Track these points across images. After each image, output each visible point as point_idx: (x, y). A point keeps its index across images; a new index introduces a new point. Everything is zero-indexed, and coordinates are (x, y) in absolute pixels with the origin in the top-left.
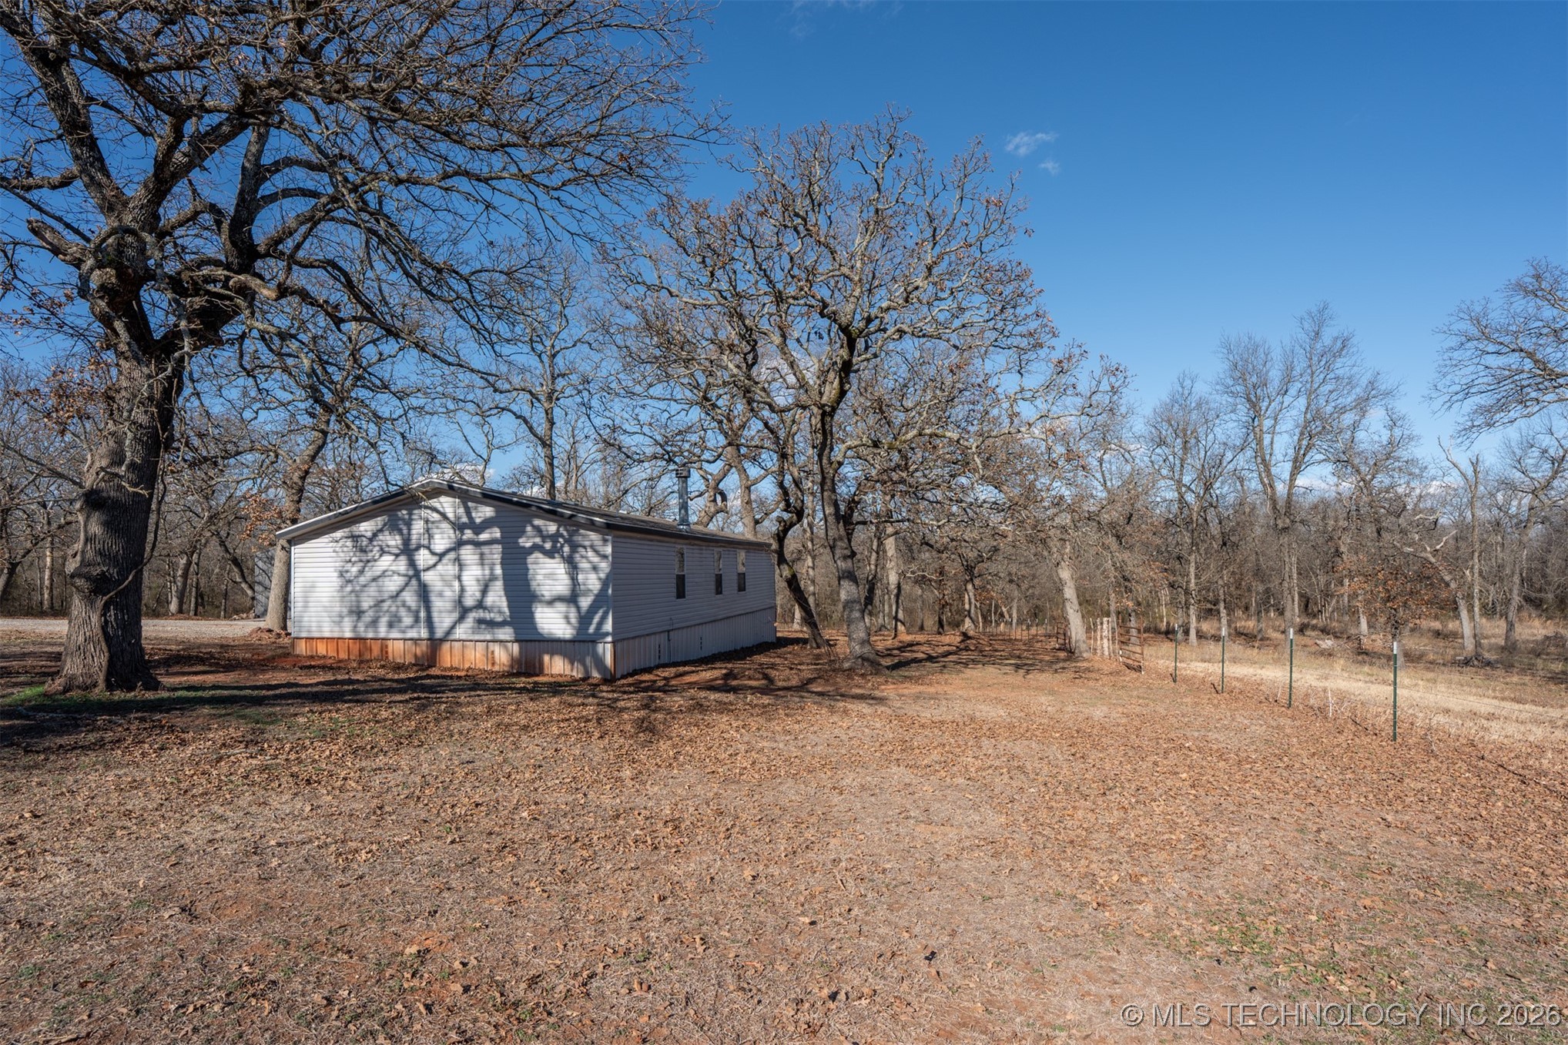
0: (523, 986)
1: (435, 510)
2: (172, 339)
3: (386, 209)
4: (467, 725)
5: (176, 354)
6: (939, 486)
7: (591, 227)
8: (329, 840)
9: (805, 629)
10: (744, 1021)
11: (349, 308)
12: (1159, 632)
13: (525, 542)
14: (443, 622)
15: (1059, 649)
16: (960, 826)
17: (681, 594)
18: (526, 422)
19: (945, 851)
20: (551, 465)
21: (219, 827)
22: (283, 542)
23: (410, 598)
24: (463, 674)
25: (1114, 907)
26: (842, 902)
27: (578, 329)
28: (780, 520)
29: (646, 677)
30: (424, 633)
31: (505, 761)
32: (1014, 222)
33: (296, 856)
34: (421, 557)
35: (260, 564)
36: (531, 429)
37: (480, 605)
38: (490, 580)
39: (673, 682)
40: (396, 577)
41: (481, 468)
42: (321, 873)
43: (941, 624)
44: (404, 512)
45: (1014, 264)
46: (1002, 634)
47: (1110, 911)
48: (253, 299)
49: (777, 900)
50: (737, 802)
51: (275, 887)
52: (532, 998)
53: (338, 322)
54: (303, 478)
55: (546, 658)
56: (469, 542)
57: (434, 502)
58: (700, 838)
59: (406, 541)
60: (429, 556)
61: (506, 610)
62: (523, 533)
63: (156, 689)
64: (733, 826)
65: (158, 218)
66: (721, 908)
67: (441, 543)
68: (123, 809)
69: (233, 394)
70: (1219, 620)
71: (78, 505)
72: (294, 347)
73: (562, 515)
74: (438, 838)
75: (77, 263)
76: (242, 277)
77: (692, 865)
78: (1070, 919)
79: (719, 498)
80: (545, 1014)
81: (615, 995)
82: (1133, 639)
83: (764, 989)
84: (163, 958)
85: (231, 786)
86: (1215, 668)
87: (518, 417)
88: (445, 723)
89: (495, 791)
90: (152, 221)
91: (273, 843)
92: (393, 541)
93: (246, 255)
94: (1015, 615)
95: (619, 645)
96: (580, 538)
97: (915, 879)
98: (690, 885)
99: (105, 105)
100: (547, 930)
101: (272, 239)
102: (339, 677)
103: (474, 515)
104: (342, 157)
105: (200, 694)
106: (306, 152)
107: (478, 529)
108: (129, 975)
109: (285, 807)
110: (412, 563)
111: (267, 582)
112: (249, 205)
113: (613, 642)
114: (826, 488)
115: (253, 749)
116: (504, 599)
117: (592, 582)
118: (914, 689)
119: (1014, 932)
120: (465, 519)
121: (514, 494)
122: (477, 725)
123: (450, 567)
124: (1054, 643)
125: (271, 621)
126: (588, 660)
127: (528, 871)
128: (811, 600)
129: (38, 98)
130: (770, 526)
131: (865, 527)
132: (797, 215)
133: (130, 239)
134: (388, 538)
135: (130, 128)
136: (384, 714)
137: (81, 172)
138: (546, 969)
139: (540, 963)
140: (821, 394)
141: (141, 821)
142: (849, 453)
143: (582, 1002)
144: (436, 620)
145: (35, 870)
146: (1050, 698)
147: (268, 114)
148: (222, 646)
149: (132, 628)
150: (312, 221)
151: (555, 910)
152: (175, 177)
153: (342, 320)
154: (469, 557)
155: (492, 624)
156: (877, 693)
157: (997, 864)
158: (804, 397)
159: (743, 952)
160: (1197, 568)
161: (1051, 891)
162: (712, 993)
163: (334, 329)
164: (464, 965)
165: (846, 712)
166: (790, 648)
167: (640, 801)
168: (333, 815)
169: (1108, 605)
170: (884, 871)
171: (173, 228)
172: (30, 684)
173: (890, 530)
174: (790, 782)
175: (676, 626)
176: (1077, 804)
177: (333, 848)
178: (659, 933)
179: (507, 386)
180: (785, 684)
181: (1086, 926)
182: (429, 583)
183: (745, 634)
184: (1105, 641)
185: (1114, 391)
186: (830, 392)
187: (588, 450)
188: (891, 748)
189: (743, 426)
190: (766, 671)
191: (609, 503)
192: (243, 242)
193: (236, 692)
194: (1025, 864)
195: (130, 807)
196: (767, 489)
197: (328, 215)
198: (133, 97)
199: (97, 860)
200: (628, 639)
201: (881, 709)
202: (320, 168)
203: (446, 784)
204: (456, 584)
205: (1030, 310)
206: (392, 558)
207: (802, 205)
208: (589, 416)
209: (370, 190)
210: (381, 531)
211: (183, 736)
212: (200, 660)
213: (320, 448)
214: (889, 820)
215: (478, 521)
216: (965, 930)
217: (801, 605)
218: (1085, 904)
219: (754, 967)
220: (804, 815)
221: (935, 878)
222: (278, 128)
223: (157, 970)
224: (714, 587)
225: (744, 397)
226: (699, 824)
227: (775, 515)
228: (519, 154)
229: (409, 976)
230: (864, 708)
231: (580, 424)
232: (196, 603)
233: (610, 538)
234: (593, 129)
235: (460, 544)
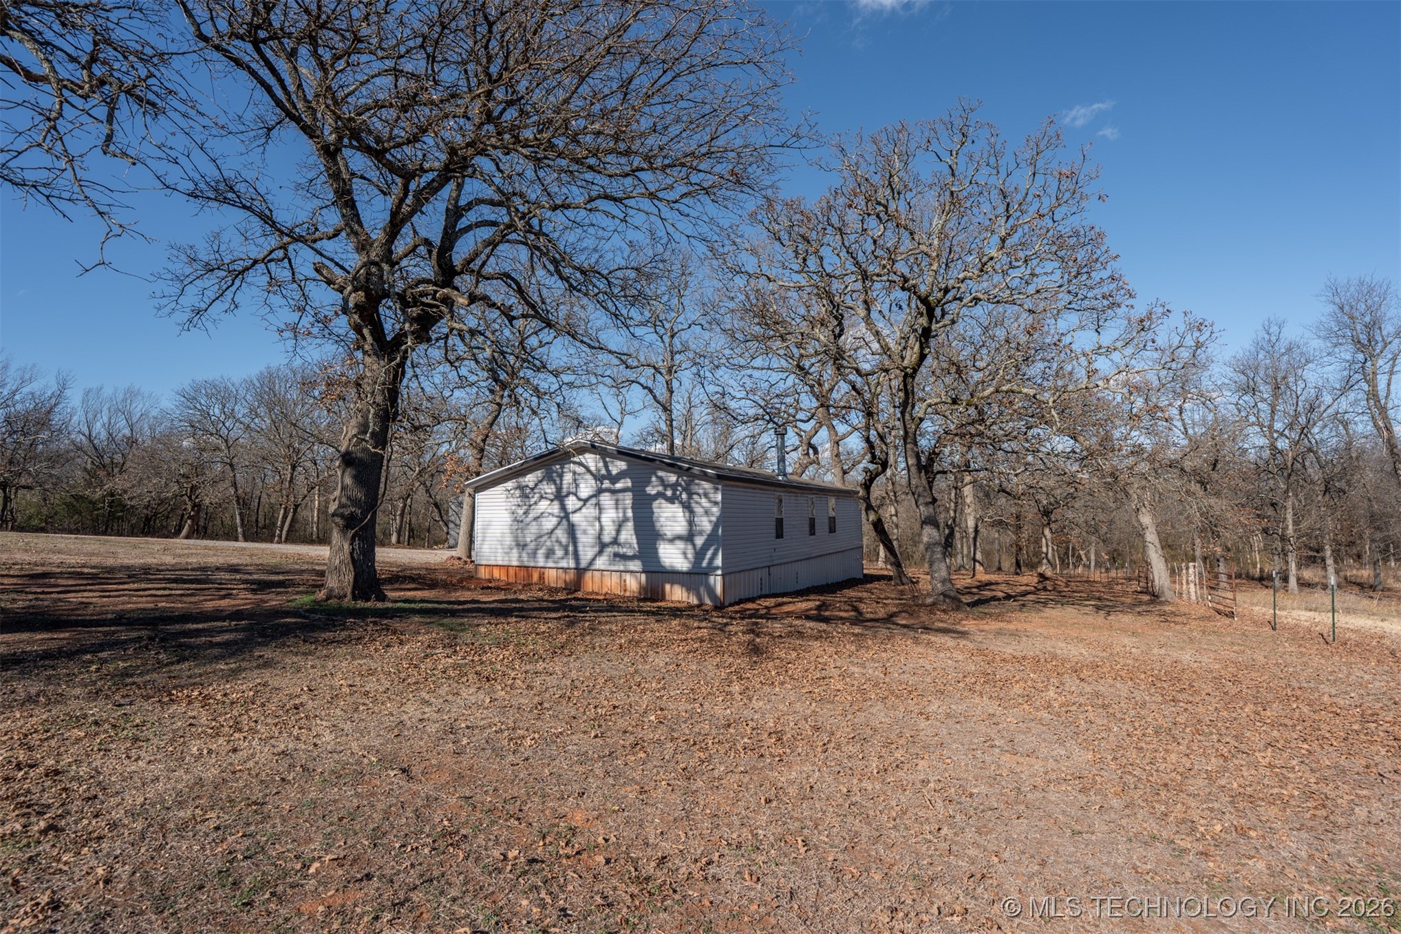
0: (653, 864)
1: (581, 464)
2: (400, 338)
3: (544, 230)
4: (606, 640)
5: (403, 348)
6: (1016, 438)
7: (704, 229)
8: (503, 727)
9: (889, 567)
10: (843, 921)
11: (519, 309)
12: (1253, 579)
13: (651, 490)
14: (587, 553)
15: (1141, 592)
16: (1046, 759)
17: (779, 535)
18: (651, 391)
19: (1032, 781)
20: (671, 425)
21: (426, 710)
22: (469, 490)
23: (561, 534)
24: (601, 597)
25: (1218, 858)
26: (931, 820)
27: (693, 313)
28: (866, 470)
29: (750, 606)
30: (572, 564)
31: (636, 671)
32: (1085, 190)
33: (479, 737)
34: (570, 503)
35: (453, 507)
36: (655, 397)
37: (615, 542)
38: (623, 521)
39: (773, 611)
40: (551, 518)
41: (615, 430)
42: (498, 753)
43: (1018, 565)
44: (558, 467)
45: (1087, 230)
46: (1079, 576)
47: (1214, 861)
48: (452, 306)
49: (871, 813)
50: (832, 720)
51: (465, 761)
52: (661, 876)
53: (511, 319)
54: (484, 441)
55: (668, 587)
56: (608, 490)
57: (581, 458)
58: (800, 750)
59: (559, 489)
60: (576, 501)
61: (636, 546)
62: (649, 482)
63: (383, 600)
64: (829, 741)
65: (391, 252)
66: (819, 815)
67: (586, 489)
68: (363, 690)
69: (438, 379)
70: (1325, 568)
71: (337, 464)
72: (480, 340)
73: (680, 468)
74: (585, 732)
75: (341, 290)
76: (445, 291)
77: (794, 773)
78: (1169, 864)
79: (811, 451)
80: (671, 891)
81: (729, 882)
82: (1222, 585)
83: (860, 893)
84: (390, 806)
85: (434, 678)
86: (1325, 618)
87: (645, 388)
88: (588, 638)
89: (628, 696)
90: (388, 257)
91: (463, 725)
92: (549, 489)
93: (447, 274)
94: (1093, 557)
95: (727, 578)
96: (696, 487)
97: (1002, 806)
98: (793, 791)
99: (362, 177)
100: (671, 818)
101: (465, 259)
102: (509, 597)
103: (610, 468)
104: (514, 194)
105: (413, 605)
106: (490, 193)
107: (614, 479)
108: (369, 816)
109: (471, 697)
110: (563, 507)
111: (458, 522)
112: (450, 236)
113: (723, 575)
114: (909, 440)
115: (449, 651)
116: (634, 537)
117: (705, 524)
118: (994, 625)
119: (1107, 870)
120: (603, 472)
121: (642, 450)
122: (614, 640)
123: (592, 511)
124: (1135, 586)
125: (460, 551)
126: (702, 590)
127: (655, 767)
128: (895, 543)
129: (323, 178)
130: (857, 476)
131: (944, 476)
132: (879, 203)
133: (374, 270)
134: (546, 487)
135: (376, 191)
136: (543, 628)
137: (346, 225)
138: (671, 852)
139: (666, 846)
140: (903, 358)
141: (375, 701)
142: (930, 410)
143: (701, 885)
144: (581, 553)
145: (310, 730)
146: (1134, 639)
147: (465, 167)
148: (427, 569)
149: (369, 554)
150: (493, 244)
151: (678, 801)
152: (403, 222)
153: (514, 318)
154: (607, 502)
155: (624, 557)
156: (959, 628)
157: (1085, 799)
158: (887, 362)
159: (841, 857)
160: (1295, 515)
161: (1145, 833)
162: (812, 892)
163: (508, 324)
164: (606, 840)
165: (929, 643)
166: (876, 585)
167: (747, 713)
168: (506, 707)
169: (1193, 550)
170: (971, 795)
171: (401, 259)
172: (307, 593)
173: (968, 479)
174: (880, 705)
175: (775, 562)
176: (1169, 747)
177: (506, 733)
178: (768, 833)
179: (635, 364)
180: (872, 616)
181: (1188, 874)
182: (576, 523)
183: (834, 570)
184: (1192, 586)
185: (1198, 345)
186: (911, 357)
187: (702, 414)
188: (973, 680)
189: (831, 390)
190: (855, 604)
191: (718, 456)
192: (446, 265)
193: (436, 606)
194: (1115, 802)
195: (367, 689)
196: (855, 443)
197: (503, 239)
198: (378, 168)
199: (348, 726)
200: (735, 572)
201: (963, 642)
202: (500, 204)
203: (590, 688)
204: (597, 524)
205: (1105, 274)
206: (549, 502)
207: (883, 194)
208: (702, 384)
209: (534, 216)
210: (541, 481)
211: (402, 637)
212: (412, 579)
213: (496, 417)
214: (975, 747)
215: (614, 472)
216: (1055, 861)
217: (885, 546)
218: (1185, 851)
219: (852, 873)
220: (893, 736)
221: (1023, 807)
222: (471, 177)
223: (387, 815)
224: (808, 529)
225: (834, 364)
226: (799, 737)
227: (861, 466)
228: (646, 176)
229: (564, 844)
230: (948, 641)
231: (696, 393)
232: (409, 536)
233: (720, 487)
234: (704, 150)
235: (600, 491)
